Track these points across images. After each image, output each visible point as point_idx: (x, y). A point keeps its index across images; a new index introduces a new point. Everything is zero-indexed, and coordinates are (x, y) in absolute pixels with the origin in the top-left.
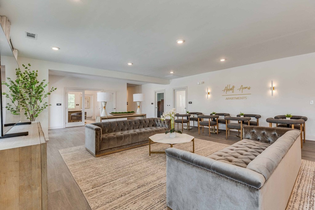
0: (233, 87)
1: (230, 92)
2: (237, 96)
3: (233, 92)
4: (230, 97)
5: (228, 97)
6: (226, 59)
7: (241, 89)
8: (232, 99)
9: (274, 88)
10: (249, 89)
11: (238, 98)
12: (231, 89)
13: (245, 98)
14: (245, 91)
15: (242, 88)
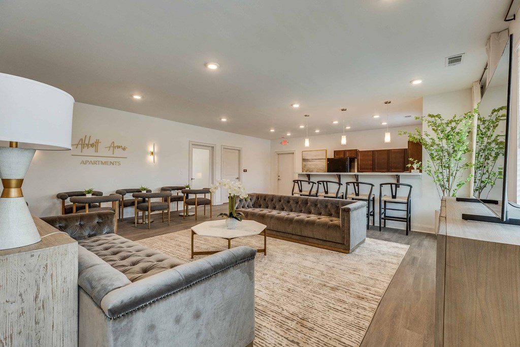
0: (97, 142)
1: (91, 151)
2: (104, 160)
3: (96, 151)
4: (89, 159)
5: (85, 159)
6: (143, 97)
7: (112, 148)
8: (95, 163)
9: (152, 153)
10: (124, 149)
11: (105, 162)
12: (92, 145)
13: (117, 164)
14: (118, 152)
15: (114, 147)
